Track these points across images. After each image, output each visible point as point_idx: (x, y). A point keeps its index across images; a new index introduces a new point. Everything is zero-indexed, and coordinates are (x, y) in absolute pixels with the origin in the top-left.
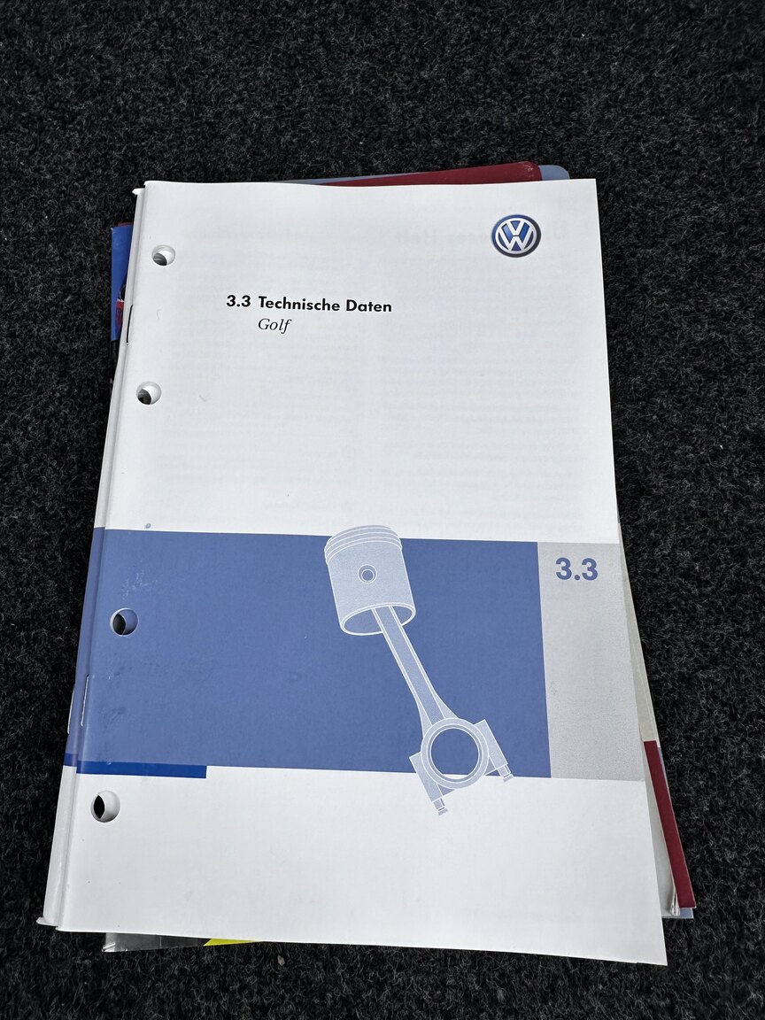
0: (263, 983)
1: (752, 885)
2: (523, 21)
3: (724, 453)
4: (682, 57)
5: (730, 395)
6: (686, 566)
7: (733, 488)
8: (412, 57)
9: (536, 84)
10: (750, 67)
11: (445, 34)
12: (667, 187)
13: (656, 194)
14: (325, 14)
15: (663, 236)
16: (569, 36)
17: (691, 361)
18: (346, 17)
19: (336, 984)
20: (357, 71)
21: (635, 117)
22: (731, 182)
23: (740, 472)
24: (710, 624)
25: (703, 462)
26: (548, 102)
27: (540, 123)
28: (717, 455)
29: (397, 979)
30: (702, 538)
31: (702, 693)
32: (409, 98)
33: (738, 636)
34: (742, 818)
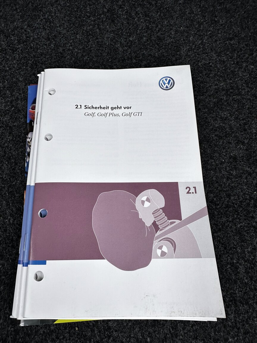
0: (71, 336)
1: (230, 303)
2: (162, 23)
3: (224, 163)
4: (213, 35)
5: (226, 144)
6: (212, 199)
7: (227, 174)
8: (127, 33)
9: (166, 43)
10: (234, 39)
11: (138, 26)
12: (207, 77)
13: (204, 79)
14: (99, 19)
15: (206, 93)
16: (177, 28)
17: (214, 133)
18: (106, 20)
19: (95, 336)
20: (109, 37)
21: (197, 54)
22: (227, 76)
23: (229, 169)
24: (219, 218)
25: (217, 165)
26: (170, 49)
27: (167, 56)
28: (222, 163)
29: (115, 335)
30: (216, 190)
31: (216, 240)
32: (126, 46)
33: (228, 222)
34: (228, 281)
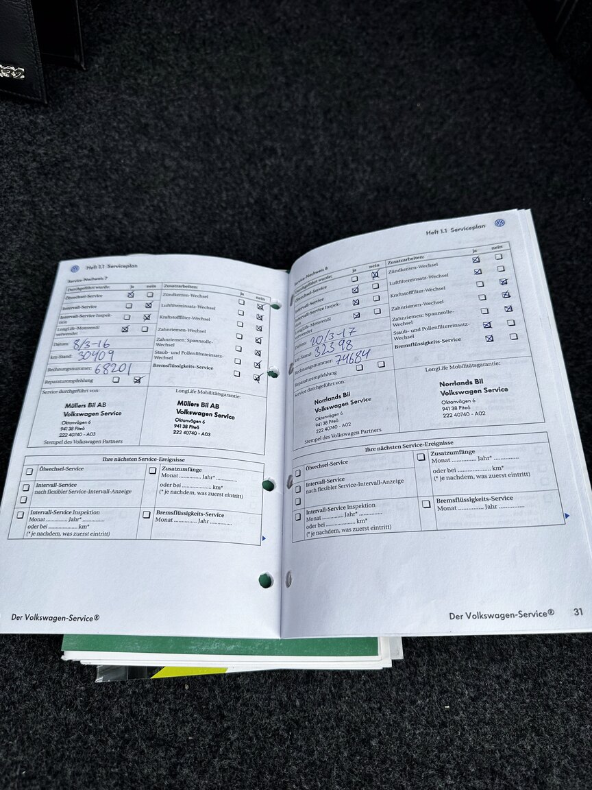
0: (177, 698)
19: (215, 698)
29: (246, 696)
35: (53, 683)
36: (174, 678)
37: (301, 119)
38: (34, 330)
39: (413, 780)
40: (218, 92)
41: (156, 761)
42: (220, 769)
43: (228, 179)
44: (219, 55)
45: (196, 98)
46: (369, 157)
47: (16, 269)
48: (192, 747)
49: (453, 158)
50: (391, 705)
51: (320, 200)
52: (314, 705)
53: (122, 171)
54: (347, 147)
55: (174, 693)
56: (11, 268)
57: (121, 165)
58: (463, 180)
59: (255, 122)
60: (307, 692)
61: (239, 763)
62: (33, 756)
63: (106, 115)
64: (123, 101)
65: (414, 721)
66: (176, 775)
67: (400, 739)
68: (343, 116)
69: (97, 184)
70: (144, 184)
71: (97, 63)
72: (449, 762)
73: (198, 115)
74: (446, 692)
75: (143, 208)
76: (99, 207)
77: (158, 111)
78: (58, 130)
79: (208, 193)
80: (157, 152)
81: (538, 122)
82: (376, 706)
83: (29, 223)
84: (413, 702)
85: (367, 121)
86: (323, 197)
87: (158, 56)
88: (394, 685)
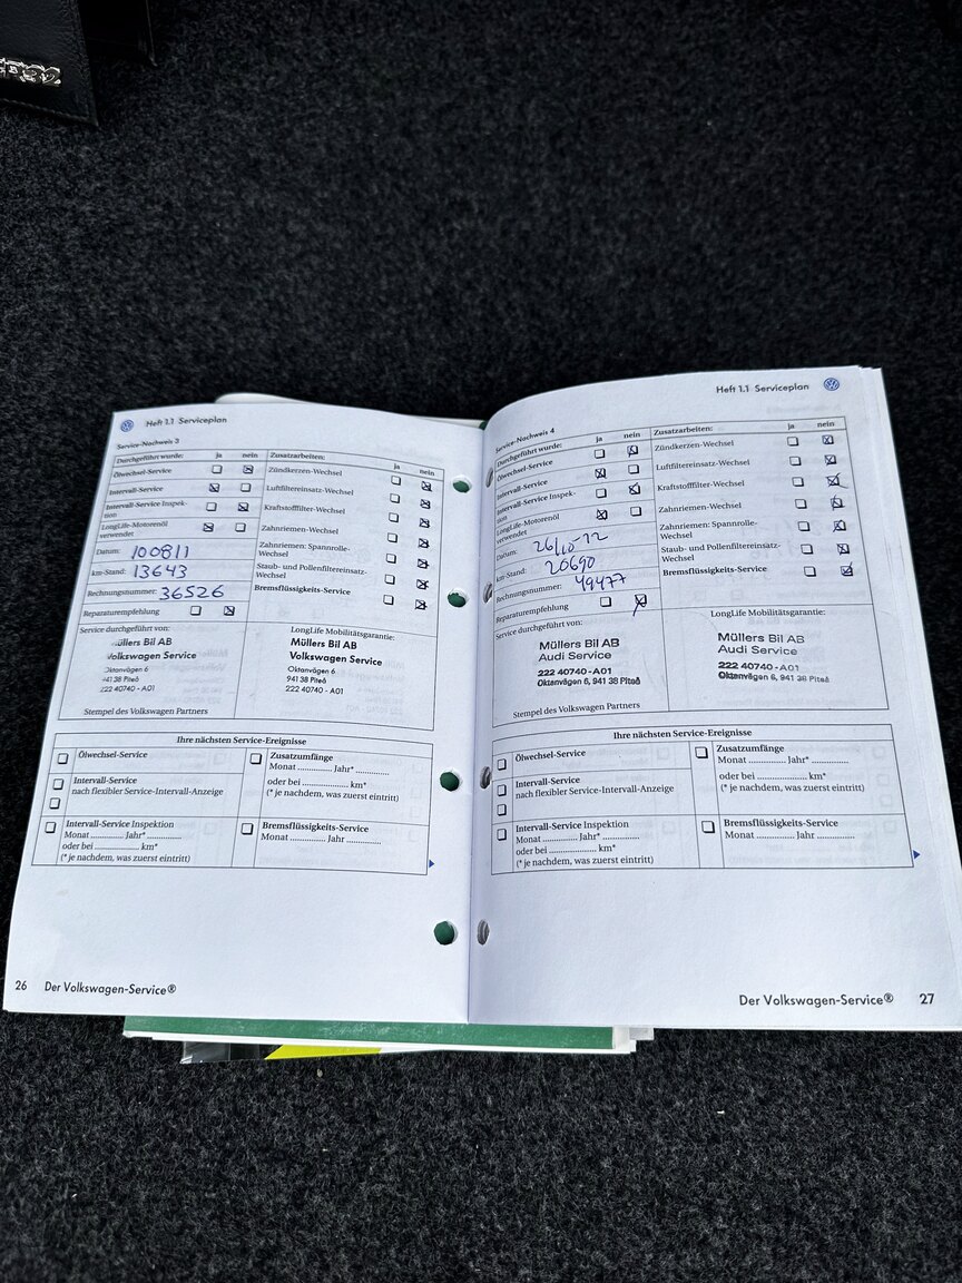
0: (304, 1090)
2: (574, 338)
8: (481, 358)
11: (510, 341)
18: (429, 318)
19: (362, 1092)
29: (410, 1089)
35: (117, 1064)
36: (300, 1060)
37: (512, 150)
38: (80, 508)
39: (664, 1221)
40: (376, 104)
41: (273, 1182)
42: (369, 1197)
43: (389, 254)
44: (377, 38)
45: (339, 114)
46: (623, 216)
47: (49, 408)
48: (327, 1163)
49: (763, 216)
50: (634, 1108)
51: (541, 289)
52: (515, 1105)
53: (218, 242)
54: (586, 200)
55: (301, 1082)
56: (41, 405)
57: (215, 231)
58: (780, 255)
59: (435, 156)
60: (505, 1084)
61: (398, 1190)
62: (88, 1171)
63: (190, 145)
64: (219, 120)
65: (669, 1132)
66: (303, 1205)
67: (646, 1159)
68: (582, 143)
69: (177, 264)
70: (254, 263)
71: (176, 54)
72: (720, 1196)
73: (341, 143)
74: (721, 1089)
75: (251, 304)
76: (181, 303)
77: (276, 136)
78: (114, 170)
79: (357, 278)
80: (275, 209)
81: (910, 152)
82: (610, 1109)
83: (68, 331)
84: (669, 1104)
85: (622, 152)
86: (547, 284)
87: (277, 40)
88: (639, 1077)
